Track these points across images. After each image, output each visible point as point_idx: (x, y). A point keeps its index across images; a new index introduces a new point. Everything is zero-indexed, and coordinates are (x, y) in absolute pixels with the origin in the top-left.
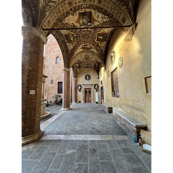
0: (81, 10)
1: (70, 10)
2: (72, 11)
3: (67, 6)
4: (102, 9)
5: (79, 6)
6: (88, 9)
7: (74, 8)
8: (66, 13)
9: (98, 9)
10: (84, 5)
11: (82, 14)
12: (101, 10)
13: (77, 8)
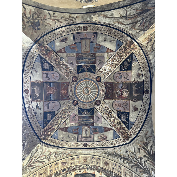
0: (79, 171)
1: (61, 171)
2: (65, 172)
3: (59, 166)
4: (112, 172)
5: (77, 166)
6: (89, 170)
7: (69, 168)
8: (54, 174)
9: (105, 172)
10: (84, 166)
11: (79, 176)
12: (109, 173)
13: (74, 168)
